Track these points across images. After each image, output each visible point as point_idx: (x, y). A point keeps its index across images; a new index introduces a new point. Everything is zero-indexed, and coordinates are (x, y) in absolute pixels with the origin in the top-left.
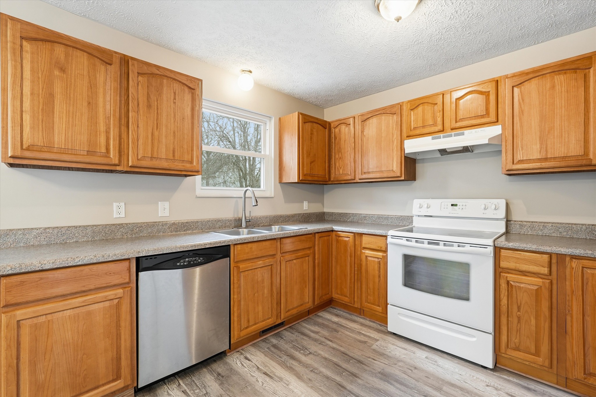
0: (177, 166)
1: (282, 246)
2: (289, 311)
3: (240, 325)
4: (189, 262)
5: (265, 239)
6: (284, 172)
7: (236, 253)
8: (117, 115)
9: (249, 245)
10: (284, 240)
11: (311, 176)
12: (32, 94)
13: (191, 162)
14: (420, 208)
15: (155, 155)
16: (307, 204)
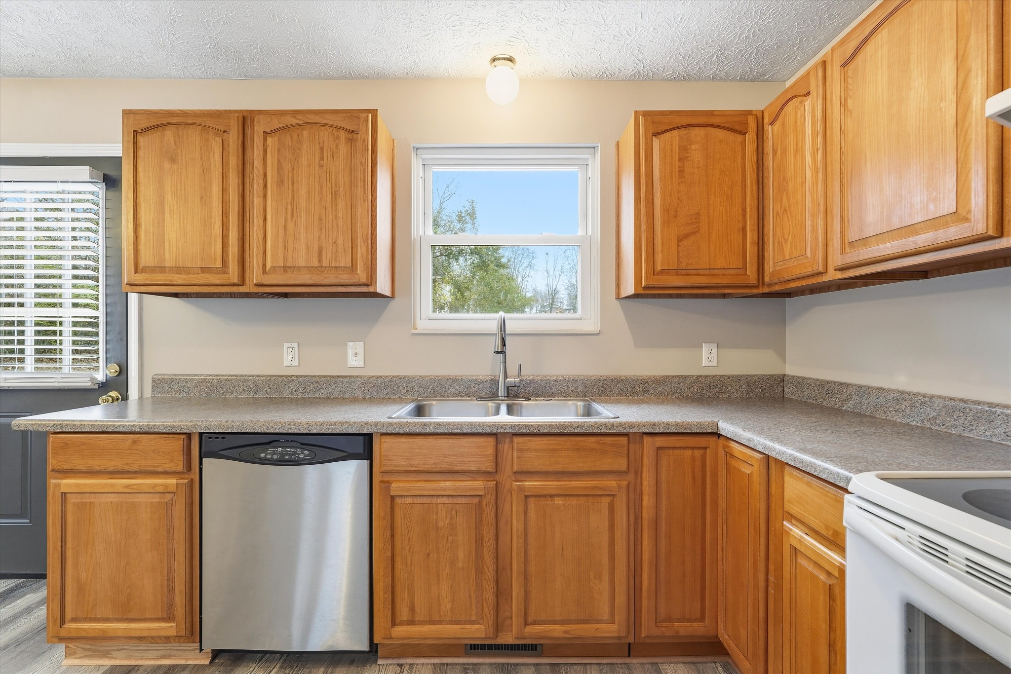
0: (326, 278)
2: (536, 622)
4: (282, 455)
6: (622, 271)
11: (683, 275)
15: (290, 263)
16: (714, 352)
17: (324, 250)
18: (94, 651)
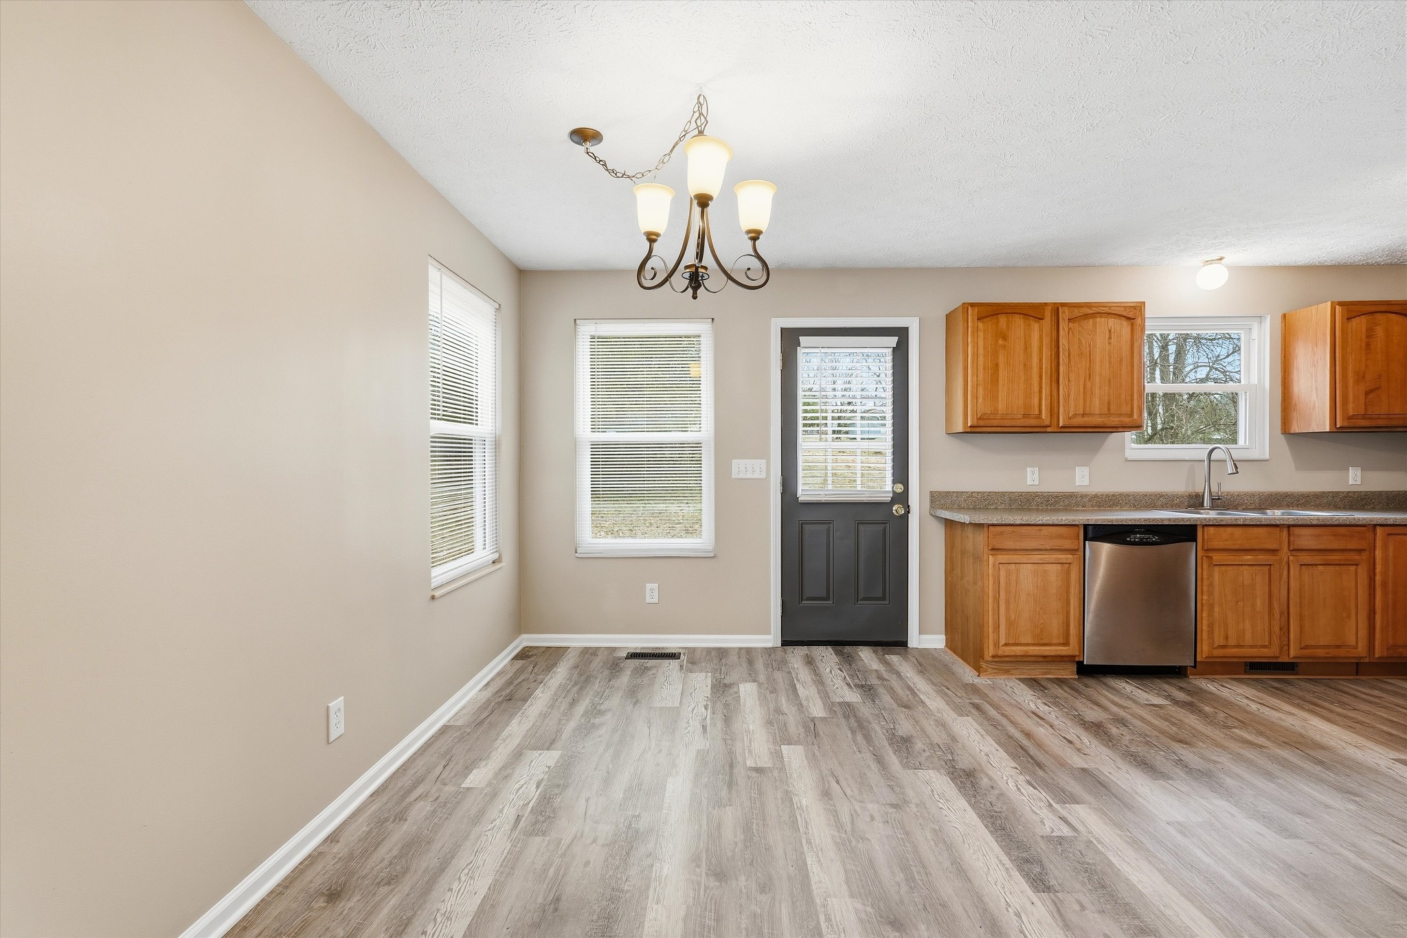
0: (1113, 421)
1: (1292, 538)
2: (1306, 647)
3: (1213, 639)
4: (1141, 539)
5: (1259, 523)
6: (1295, 413)
7: (1206, 537)
8: (1049, 373)
9: (1229, 530)
10: (1297, 531)
11: (1369, 419)
12: (984, 368)
13: (1131, 415)
15: (1088, 411)
16: (1359, 473)
17: (1112, 402)
18: (999, 670)
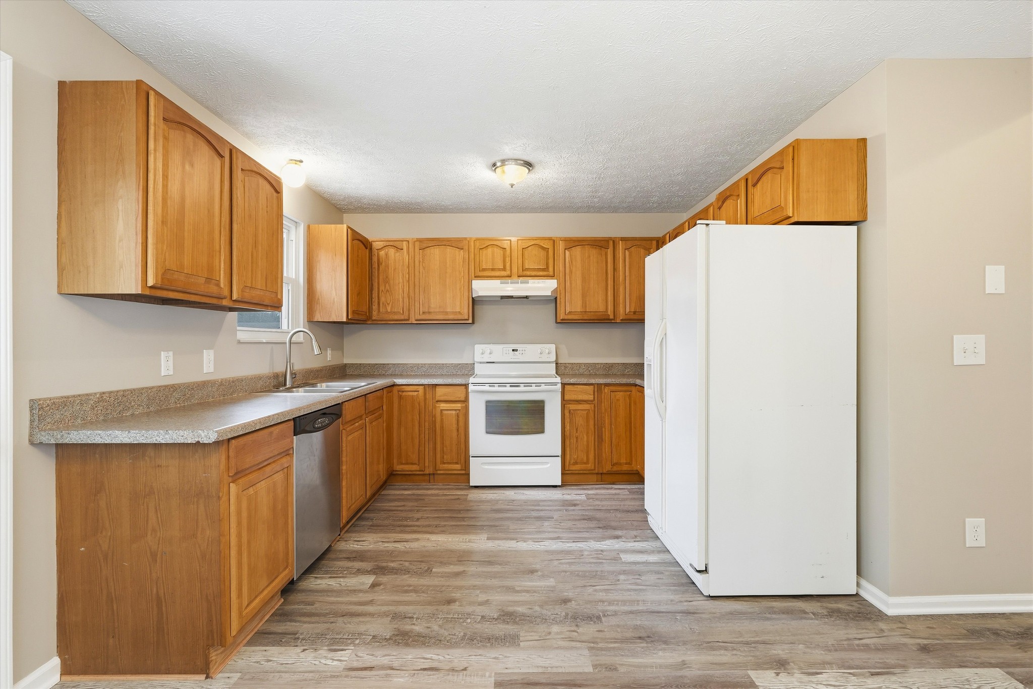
1: (367, 404)
3: (348, 503)
6: (318, 306)
7: (345, 412)
8: (227, 229)
9: (352, 403)
10: (369, 398)
11: (358, 313)
14: (482, 354)
15: (254, 284)
16: (330, 353)
